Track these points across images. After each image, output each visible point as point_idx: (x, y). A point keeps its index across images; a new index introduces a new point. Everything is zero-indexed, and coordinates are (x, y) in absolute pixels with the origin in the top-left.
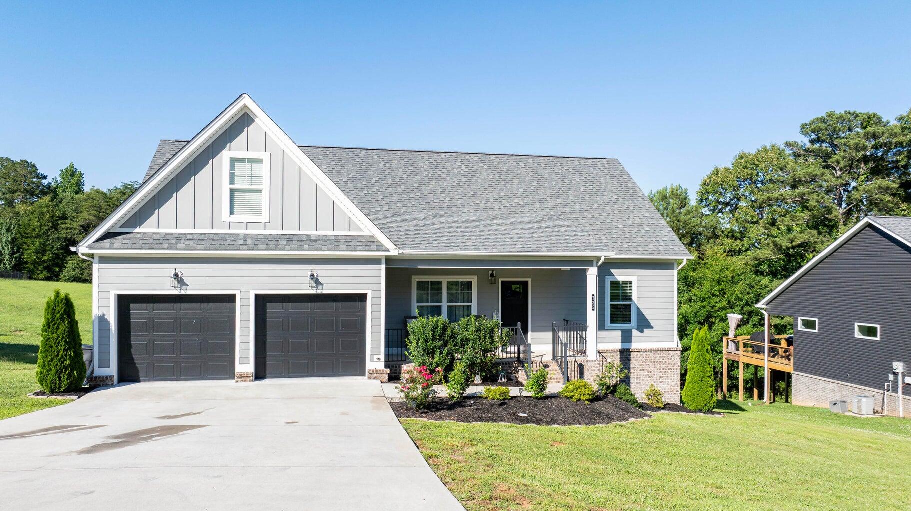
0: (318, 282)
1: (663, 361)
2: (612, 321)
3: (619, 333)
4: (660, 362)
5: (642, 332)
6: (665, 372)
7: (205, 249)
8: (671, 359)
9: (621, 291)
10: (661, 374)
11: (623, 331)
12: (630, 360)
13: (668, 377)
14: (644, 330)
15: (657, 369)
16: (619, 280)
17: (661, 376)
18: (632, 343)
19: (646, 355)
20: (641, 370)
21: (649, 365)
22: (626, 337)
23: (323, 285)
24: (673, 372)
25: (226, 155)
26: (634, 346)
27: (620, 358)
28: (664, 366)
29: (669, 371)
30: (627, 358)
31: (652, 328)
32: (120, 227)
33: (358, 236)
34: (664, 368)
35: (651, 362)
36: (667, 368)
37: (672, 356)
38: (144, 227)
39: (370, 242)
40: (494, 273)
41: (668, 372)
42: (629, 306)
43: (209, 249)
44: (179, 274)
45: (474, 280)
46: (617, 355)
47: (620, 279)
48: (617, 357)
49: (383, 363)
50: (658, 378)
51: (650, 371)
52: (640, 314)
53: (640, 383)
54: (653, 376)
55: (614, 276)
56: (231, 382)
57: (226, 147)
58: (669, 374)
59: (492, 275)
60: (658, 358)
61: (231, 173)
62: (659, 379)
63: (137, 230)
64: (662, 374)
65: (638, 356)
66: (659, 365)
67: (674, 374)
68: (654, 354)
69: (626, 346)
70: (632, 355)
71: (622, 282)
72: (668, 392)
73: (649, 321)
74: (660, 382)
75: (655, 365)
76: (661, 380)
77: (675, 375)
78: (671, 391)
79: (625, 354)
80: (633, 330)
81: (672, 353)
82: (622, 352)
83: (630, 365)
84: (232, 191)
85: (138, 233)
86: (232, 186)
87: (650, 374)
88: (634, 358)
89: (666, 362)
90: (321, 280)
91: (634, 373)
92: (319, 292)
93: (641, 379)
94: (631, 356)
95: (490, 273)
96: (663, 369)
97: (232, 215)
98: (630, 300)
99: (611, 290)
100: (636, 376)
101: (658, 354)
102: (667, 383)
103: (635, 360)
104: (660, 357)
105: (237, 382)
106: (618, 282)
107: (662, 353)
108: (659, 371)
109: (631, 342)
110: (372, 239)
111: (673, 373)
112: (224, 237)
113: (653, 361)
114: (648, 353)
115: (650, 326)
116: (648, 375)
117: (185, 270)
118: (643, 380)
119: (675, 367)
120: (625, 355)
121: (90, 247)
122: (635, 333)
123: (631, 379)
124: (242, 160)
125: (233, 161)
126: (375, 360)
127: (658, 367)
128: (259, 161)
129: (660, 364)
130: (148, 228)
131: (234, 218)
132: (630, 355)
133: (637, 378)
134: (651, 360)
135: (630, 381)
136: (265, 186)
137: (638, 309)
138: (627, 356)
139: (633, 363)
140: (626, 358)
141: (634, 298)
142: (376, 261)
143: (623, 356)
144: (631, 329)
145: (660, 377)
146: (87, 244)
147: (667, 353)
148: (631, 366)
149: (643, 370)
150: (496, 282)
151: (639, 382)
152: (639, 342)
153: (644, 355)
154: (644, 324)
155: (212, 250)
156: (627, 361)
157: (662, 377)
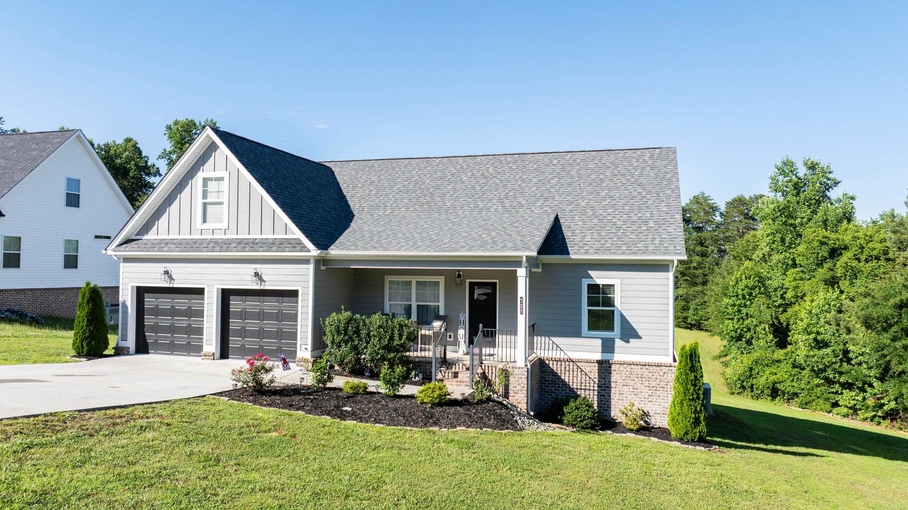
0: (261, 280)
1: (654, 378)
2: (590, 328)
3: (599, 342)
4: (649, 378)
5: (628, 342)
6: (656, 390)
7: (180, 251)
8: (663, 376)
9: (601, 295)
10: (650, 392)
11: (604, 340)
12: (610, 373)
13: (659, 396)
14: (631, 340)
15: (645, 386)
16: (598, 283)
17: (651, 394)
18: (615, 355)
19: (631, 369)
20: (624, 385)
21: (634, 380)
22: (608, 346)
23: (265, 281)
24: (667, 391)
25: (200, 176)
26: (617, 357)
27: (598, 370)
28: (654, 384)
29: (661, 389)
30: (608, 370)
31: (639, 337)
32: (135, 235)
33: (292, 239)
34: (654, 385)
35: (638, 378)
36: (658, 386)
37: (664, 373)
38: (150, 235)
39: (296, 245)
40: (461, 273)
41: (659, 390)
42: (613, 312)
43: (182, 252)
44: (169, 271)
45: (441, 280)
46: (595, 366)
47: (600, 281)
48: (595, 368)
49: (310, 352)
50: (647, 396)
51: (636, 387)
52: (624, 320)
53: (623, 400)
54: (640, 394)
55: (592, 278)
56: (198, 360)
57: (200, 170)
58: (661, 392)
59: (459, 276)
60: (646, 373)
61: (203, 190)
62: (648, 398)
63: (145, 237)
64: (652, 393)
65: (621, 369)
66: (647, 382)
67: (668, 394)
68: (642, 369)
69: (607, 356)
70: (613, 367)
71: (602, 285)
72: (659, 414)
73: (637, 330)
74: (649, 402)
75: (642, 380)
76: (650, 399)
77: (670, 396)
78: (663, 414)
79: (604, 365)
80: (616, 340)
81: (665, 369)
82: (600, 363)
83: (610, 378)
84: (205, 205)
85: (145, 239)
86: (205, 201)
87: (636, 390)
88: (615, 370)
89: (656, 378)
90: (264, 278)
91: (615, 388)
92: (262, 288)
93: (624, 396)
94: (612, 369)
95: (457, 273)
96: (653, 387)
97: (204, 224)
98: (614, 306)
99: (588, 294)
100: (618, 392)
101: (647, 369)
102: (658, 403)
103: (617, 374)
104: (649, 372)
105: (203, 359)
106: (597, 286)
107: (651, 368)
108: (648, 388)
109: (614, 353)
110: (298, 242)
111: (666, 393)
112: (195, 242)
113: (639, 376)
114: (633, 366)
115: (638, 337)
116: (633, 392)
117: (172, 267)
118: (627, 397)
119: (669, 386)
120: (605, 367)
121: (114, 251)
122: (619, 343)
123: (612, 394)
124: (211, 179)
125: (205, 181)
126: (304, 349)
127: (646, 383)
128: (222, 179)
129: (649, 381)
130: (151, 236)
131: (206, 226)
132: (610, 367)
133: (620, 394)
134: (637, 375)
135: (610, 396)
136: (225, 200)
137: (622, 316)
138: (607, 368)
139: (614, 377)
140: (606, 370)
141: (617, 303)
142: (305, 261)
143: (601, 367)
144: (614, 338)
145: (649, 396)
146: (111, 249)
147: (658, 368)
148: (612, 380)
149: (627, 386)
150: (462, 283)
151: (621, 398)
152: (623, 353)
153: (628, 368)
154: (629, 333)
155: (184, 252)
156: (607, 374)
157: (652, 396)
